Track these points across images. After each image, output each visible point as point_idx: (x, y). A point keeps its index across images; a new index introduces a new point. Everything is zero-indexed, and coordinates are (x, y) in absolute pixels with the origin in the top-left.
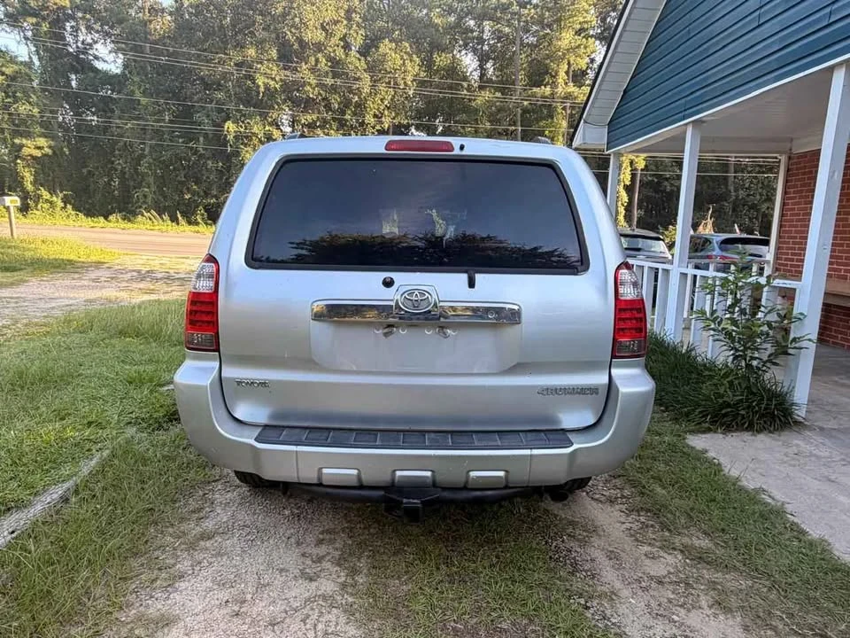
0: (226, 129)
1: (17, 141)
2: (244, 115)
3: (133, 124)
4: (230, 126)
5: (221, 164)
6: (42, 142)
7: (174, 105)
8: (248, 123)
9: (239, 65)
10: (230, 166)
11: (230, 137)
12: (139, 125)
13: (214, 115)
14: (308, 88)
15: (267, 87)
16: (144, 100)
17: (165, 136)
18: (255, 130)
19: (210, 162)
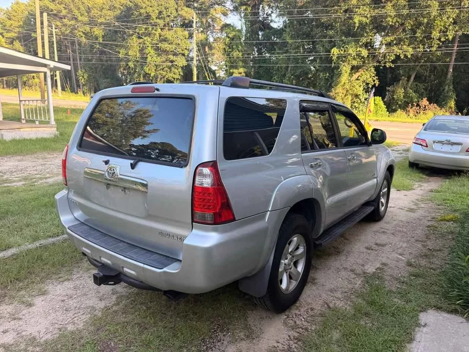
0: (332, 53)
1: (231, 71)
2: (344, 43)
3: (283, 56)
4: (335, 51)
5: (328, 74)
6: (242, 70)
7: (306, 42)
8: (346, 48)
9: (346, 11)
10: (333, 75)
11: (334, 58)
12: (286, 56)
13: (327, 45)
14: (389, 19)
15: (361, 23)
16: (290, 41)
17: (299, 61)
18: (351, 51)
19: (321, 74)
